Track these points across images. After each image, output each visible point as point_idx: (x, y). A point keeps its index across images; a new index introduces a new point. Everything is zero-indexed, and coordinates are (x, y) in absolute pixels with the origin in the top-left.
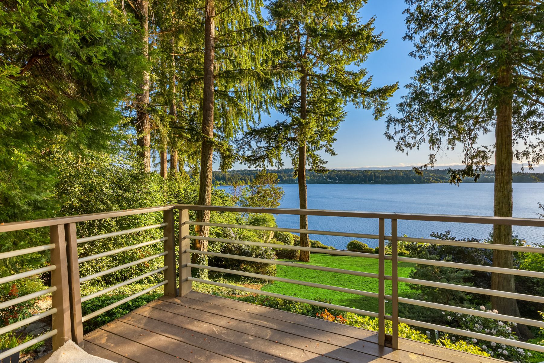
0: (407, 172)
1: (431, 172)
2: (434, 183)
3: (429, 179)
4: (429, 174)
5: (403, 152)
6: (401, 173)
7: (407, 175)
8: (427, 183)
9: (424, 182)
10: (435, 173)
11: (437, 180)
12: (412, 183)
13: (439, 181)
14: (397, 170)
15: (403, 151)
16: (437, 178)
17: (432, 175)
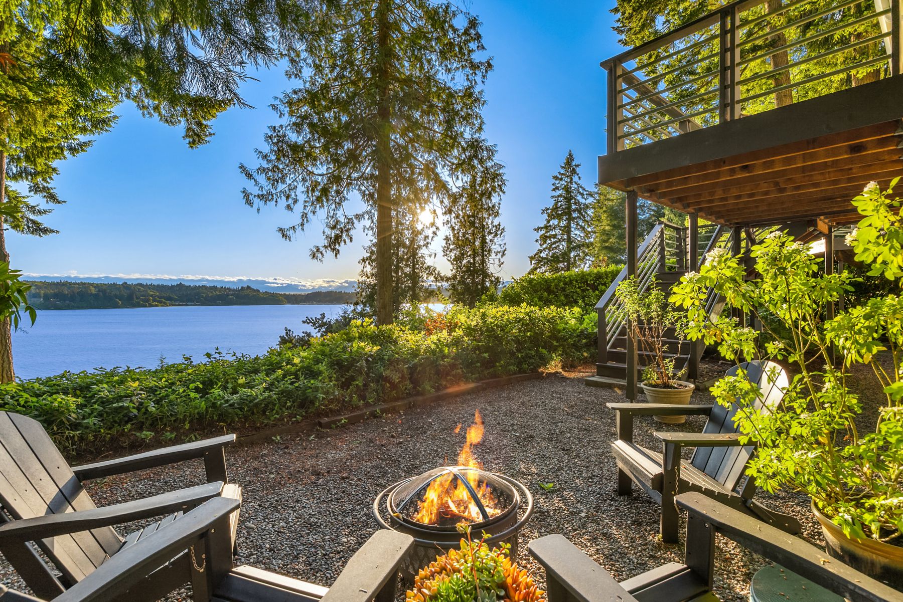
0: (105, 287)
1: (149, 288)
2: (156, 306)
3: (148, 301)
4: (146, 291)
5: (252, 206)
6: (92, 288)
7: (104, 292)
8: (145, 306)
9: (138, 305)
10: (157, 290)
11: (160, 302)
12: (116, 306)
13: (164, 303)
14: (82, 283)
15: (251, 204)
16: (160, 297)
17: (151, 293)
